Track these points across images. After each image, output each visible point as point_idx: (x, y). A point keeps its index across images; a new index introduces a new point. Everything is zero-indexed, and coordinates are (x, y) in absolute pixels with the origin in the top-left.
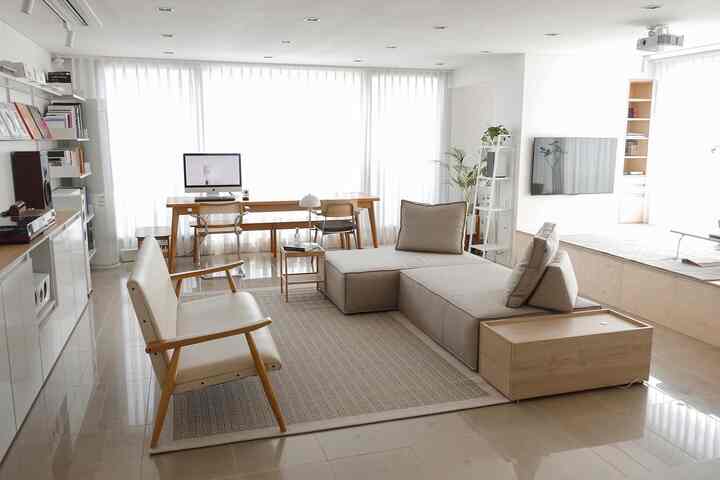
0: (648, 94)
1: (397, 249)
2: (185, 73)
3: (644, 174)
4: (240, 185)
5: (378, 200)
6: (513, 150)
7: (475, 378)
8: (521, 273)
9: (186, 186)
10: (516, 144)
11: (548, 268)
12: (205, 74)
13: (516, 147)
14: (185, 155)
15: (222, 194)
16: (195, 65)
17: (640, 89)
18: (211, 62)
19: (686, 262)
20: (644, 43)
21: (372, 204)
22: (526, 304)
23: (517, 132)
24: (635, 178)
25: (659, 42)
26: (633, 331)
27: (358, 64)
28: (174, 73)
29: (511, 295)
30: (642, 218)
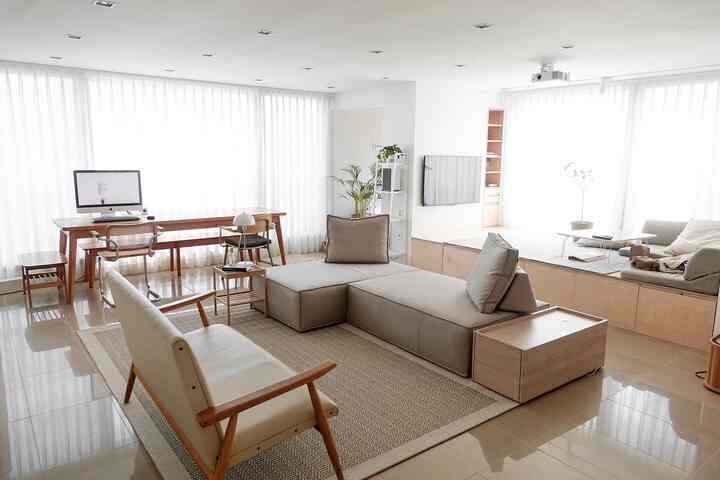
0: (501, 122)
1: (326, 262)
2: (69, 82)
3: (498, 186)
4: (141, 204)
5: (284, 214)
6: (406, 167)
7: (470, 384)
8: (493, 281)
9: (78, 206)
10: (409, 162)
11: (516, 275)
12: (93, 85)
13: (408, 164)
14: (75, 172)
15: (119, 214)
16: (79, 73)
17: (495, 116)
18: (98, 72)
19: (572, 258)
20: (539, 77)
21: (278, 219)
22: (497, 309)
23: (410, 151)
24: (492, 190)
25: (553, 78)
26: (596, 326)
27: (259, 83)
28: (55, 81)
29: (486, 302)
30: (498, 221)
